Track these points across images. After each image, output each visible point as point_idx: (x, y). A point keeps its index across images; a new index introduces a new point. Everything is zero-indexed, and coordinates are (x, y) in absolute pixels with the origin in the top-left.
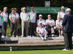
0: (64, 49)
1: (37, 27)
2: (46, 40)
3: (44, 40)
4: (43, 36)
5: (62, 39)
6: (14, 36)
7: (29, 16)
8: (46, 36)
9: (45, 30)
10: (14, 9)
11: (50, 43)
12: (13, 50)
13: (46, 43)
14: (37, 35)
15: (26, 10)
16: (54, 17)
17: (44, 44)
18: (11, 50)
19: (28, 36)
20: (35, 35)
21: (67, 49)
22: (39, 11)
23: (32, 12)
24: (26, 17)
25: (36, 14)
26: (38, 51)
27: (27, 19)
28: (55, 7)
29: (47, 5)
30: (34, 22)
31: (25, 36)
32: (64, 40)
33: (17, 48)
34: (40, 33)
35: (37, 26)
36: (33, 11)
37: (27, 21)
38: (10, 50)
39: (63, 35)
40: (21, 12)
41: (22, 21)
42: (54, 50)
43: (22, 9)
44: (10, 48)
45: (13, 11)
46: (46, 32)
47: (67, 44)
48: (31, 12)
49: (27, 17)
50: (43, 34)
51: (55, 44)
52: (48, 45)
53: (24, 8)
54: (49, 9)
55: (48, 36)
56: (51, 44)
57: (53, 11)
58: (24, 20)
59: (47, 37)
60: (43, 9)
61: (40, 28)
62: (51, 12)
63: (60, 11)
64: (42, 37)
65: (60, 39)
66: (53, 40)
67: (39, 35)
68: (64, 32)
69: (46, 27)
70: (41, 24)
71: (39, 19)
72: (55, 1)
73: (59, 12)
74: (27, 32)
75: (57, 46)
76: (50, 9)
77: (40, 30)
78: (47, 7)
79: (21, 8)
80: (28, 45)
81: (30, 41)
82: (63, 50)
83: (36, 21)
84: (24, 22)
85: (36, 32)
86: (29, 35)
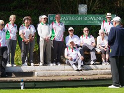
0: (111, 85)
1: (66, 49)
2: (81, 70)
3: (78, 70)
4: (76, 64)
5: (107, 69)
6: (26, 64)
7: (53, 30)
8: (80, 63)
9: (79, 54)
10: (27, 19)
11: (87, 75)
12: (26, 88)
13: (81, 75)
14: (66, 62)
15: (47, 19)
16: (94, 31)
17: (78, 78)
18: (22, 87)
19: (51, 65)
20: (62, 63)
21: (115, 86)
22: (68, 21)
23: (57, 23)
24: (47, 31)
25: (63, 26)
26: (67, 88)
27: (49, 36)
28: (95, 14)
29: (83, 10)
30: (61, 40)
31: (45, 63)
32: (110, 70)
33: (32, 84)
34: (71, 59)
35: (66, 47)
36: (60, 22)
37: (50, 39)
38: (20, 88)
39: (109, 61)
40: (39, 22)
41: (41, 39)
42: (93, 88)
43: (40, 19)
44: (21, 83)
45: (26, 21)
46: (81, 57)
47: (116, 76)
48: (55, 23)
49: (49, 31)
50: (75, 60)
51: (96, 77)
52: (85, 79)
53: (44, 16)
54: (85, 18)
55: (84, 64)
56: (89, 77)
57: (92, 21)
58: (44, 37)
59: (82, 66)
60: (76, 18)
61: (71, 50)
62: (89, 23)
63: (105, 20)
64: (74, 66)
65: (104, 69)
66: (92, 70)
67: (68, 63)
68: (111, 56)
69: (80, 48)
70: (72, 43)
71: (68, 34)
72: (95, 5)
73: (102, 23)
74: (49, 56)
75: (99, 80)
76: (88, 18)
77: (70, 53)
78: (82, 15)
79: (38, 17)
80: (51, 78)
81: (54, 73)
82: (109, 87)
83: (64, 38)
84: (45, 40)
85: (64, 57)
86: (52, 63)
